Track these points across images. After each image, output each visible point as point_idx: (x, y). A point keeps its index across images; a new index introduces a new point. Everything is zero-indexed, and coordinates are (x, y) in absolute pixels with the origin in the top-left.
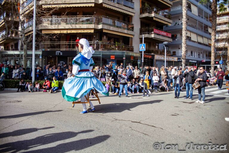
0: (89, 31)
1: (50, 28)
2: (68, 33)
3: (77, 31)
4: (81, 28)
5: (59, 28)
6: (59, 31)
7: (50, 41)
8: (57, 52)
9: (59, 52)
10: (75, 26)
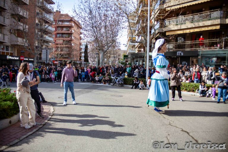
0: (214, 28)
1: (173, 29)
2: (191, 32)
3: (200, 29)
4: (205, 25)
5: (181, 28)
6: (182, 31)
7: (176, 42)
8: (178, 53)
9: (180, 53)
10: (198, 24)
